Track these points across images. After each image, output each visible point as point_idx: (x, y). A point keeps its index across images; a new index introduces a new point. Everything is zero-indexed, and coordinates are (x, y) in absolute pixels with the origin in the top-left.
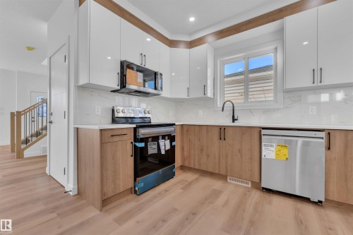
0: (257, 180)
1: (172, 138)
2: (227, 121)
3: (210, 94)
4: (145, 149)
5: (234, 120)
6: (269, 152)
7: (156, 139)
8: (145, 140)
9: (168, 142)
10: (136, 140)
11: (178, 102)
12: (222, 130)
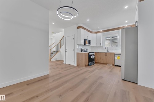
0: (113, 64)
1: (94, 55)
2: (106, 52)
3: (102, 45)
4: (90, 57)
5: (108, 51)
6: (116, 58)
7: (92, 55)
8: (90, 55)
9: (93, 56)
10: (89, 55)
11: (93, 47)
12: (106, 54)
